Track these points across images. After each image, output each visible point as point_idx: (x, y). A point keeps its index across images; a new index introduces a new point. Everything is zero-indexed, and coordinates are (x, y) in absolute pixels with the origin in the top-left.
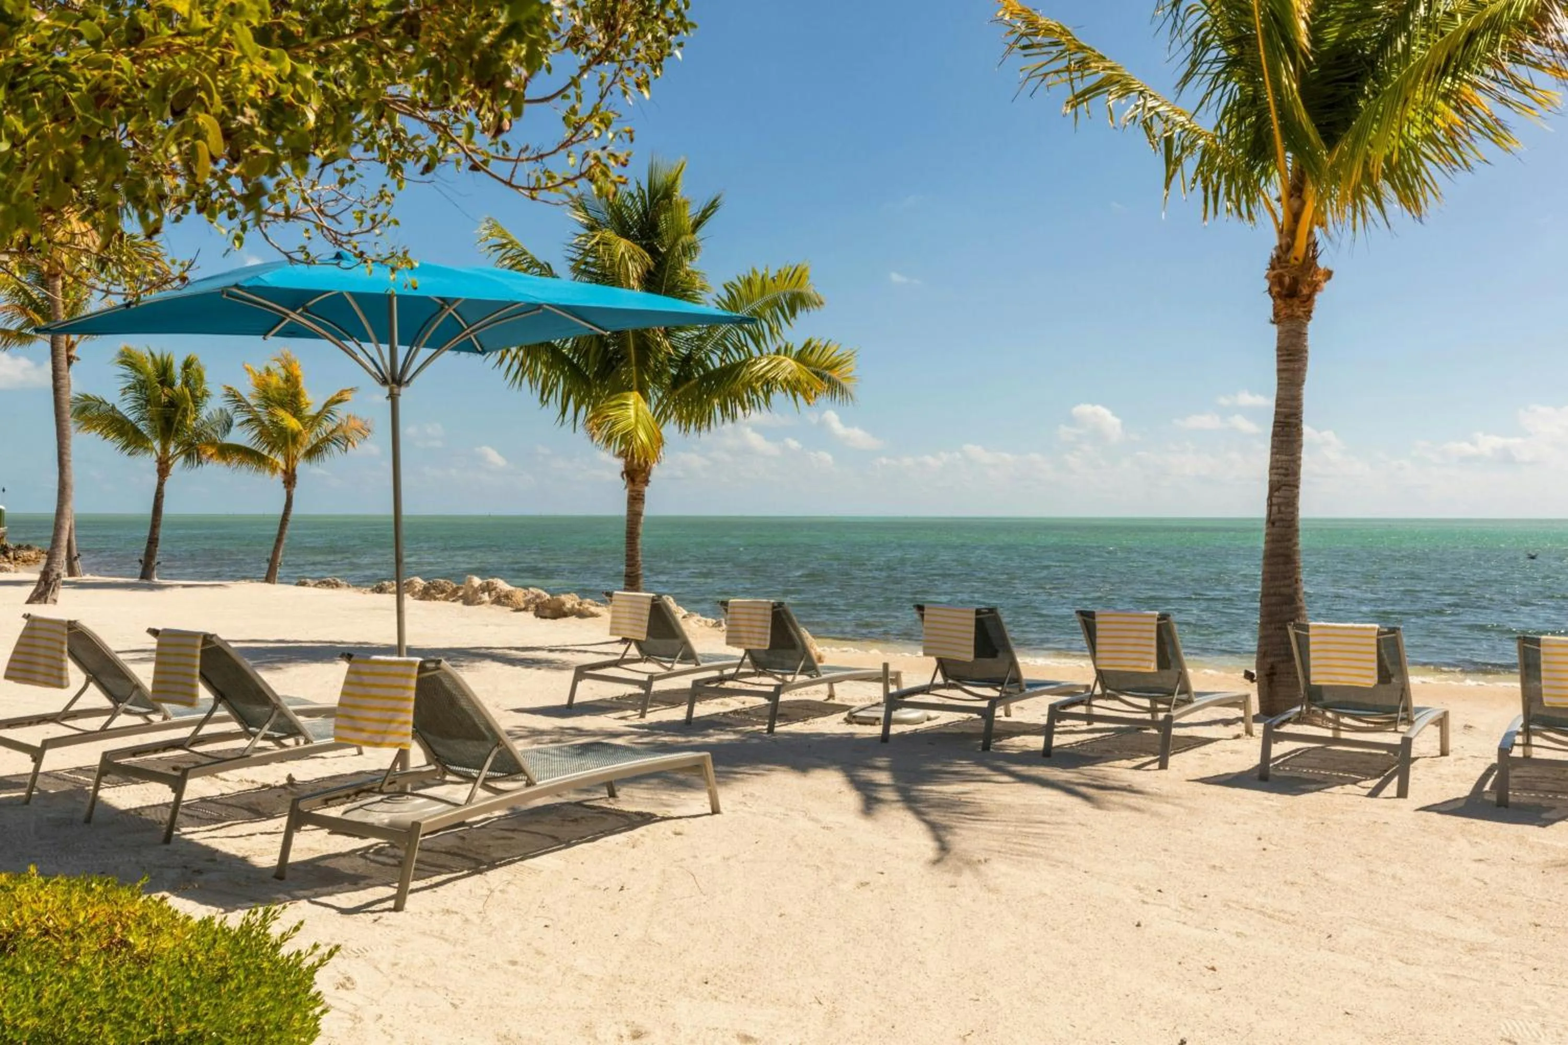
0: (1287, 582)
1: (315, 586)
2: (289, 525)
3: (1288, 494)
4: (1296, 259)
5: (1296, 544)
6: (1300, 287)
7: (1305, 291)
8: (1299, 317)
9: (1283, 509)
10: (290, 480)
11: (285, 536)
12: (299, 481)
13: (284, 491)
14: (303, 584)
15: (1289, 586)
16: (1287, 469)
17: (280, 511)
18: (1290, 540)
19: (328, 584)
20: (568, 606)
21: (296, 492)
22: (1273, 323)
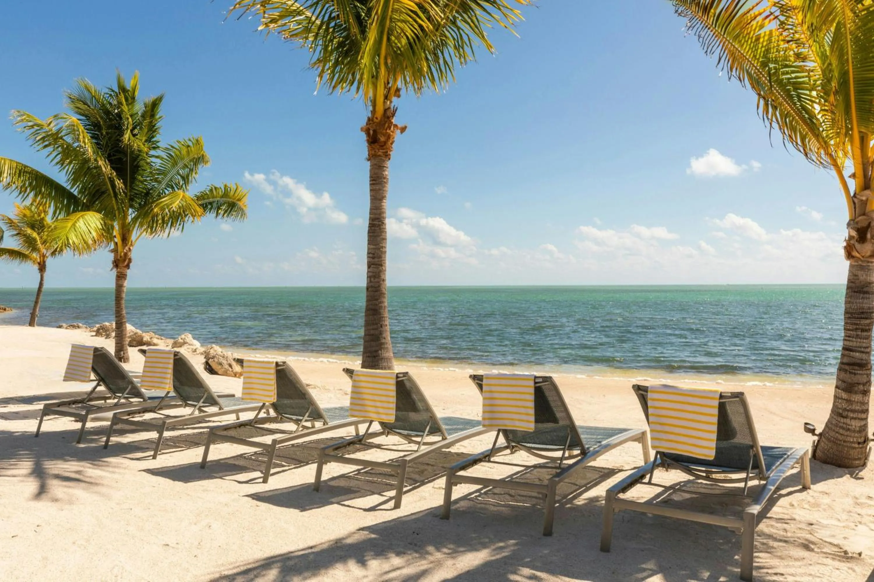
0: (375, 326)
1: (66, 328)
2: (42, 294)
3: (375, 270)
4: (377, 118)
5: (382, 302)
6: (379, 136)
7: (382, 139)
8: (380, 156)
9: (372, 279)
10: (42, 268)
11: (40, 300)
12: (47, 269)
13: (39, 274)
14: (60, 327)
15: (376, 329)
16: (374, 254)
17: (37, 286)
18: (377, 300)
19: (74, 327)
20: (145, 339)
21: (45, 275)
22: (368, 160)
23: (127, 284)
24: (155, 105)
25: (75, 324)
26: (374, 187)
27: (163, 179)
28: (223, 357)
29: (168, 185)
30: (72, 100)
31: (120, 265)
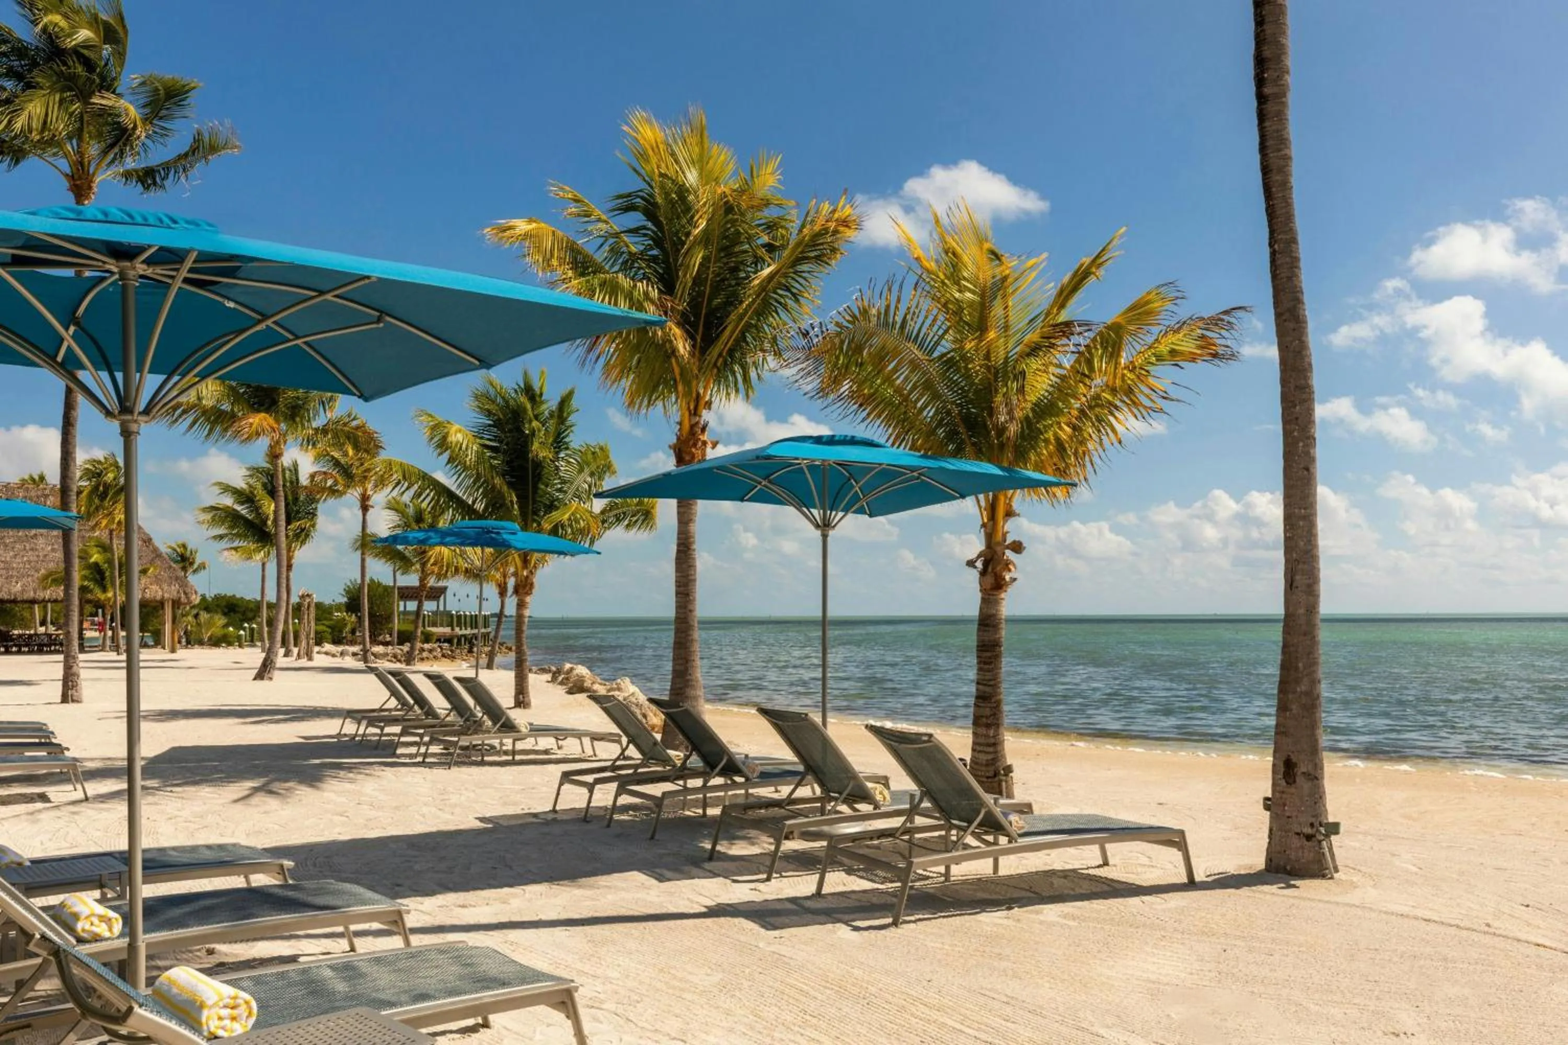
23: (527, 613)
24: (564, 402)
25: (547, 667)
26: (682, 510)
27: (569, 488)
28: (637, 705)
29: (575, 495)
30: (476, 397)
31: (521, 591)
